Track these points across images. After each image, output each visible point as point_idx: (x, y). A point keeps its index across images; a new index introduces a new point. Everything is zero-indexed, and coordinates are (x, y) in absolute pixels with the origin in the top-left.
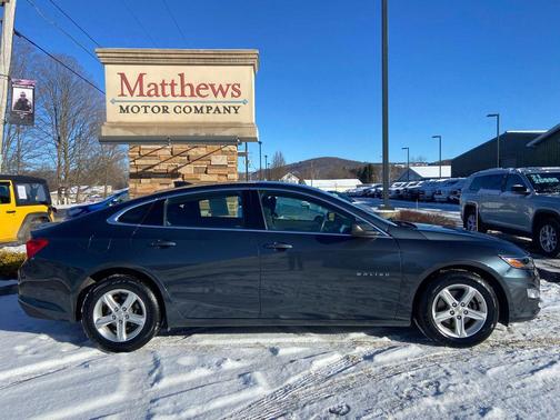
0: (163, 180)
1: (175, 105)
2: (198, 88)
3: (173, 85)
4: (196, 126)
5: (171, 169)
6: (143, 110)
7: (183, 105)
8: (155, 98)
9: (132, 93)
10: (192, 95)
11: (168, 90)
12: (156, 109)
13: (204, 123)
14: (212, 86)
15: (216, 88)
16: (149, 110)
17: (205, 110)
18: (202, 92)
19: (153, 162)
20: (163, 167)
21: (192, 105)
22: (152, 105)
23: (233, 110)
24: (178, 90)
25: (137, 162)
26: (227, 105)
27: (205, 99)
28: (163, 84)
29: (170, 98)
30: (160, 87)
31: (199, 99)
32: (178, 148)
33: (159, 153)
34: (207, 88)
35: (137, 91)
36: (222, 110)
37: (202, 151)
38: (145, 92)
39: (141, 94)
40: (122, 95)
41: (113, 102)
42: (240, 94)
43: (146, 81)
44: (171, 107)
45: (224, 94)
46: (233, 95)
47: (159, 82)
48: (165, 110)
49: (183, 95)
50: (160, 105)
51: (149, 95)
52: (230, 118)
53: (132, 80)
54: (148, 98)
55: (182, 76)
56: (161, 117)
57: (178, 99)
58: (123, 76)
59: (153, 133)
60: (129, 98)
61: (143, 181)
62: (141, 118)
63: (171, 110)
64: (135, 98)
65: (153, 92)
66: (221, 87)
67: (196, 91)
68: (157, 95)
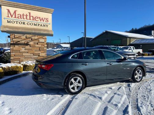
0: (23, 46)
1: (27, 22)
3: (26, 16)
5: (26, 43)
6: (16, 22)
7: (30, 23)
8: (20, 19)
9: (12, 16)
10: (33, 20)
12: (21, 23)
13: (37, 29)
16: (18, 23)
17: (37, 25)
18: (36, 19)
19: (20, 40)
20: (23, 42)
22: (19, 21)
24: (28, 17)
25: (13, 40)
26: (44, 24)
27: (37, 22)
28: (23, 15)
29: (26, 20)
30: (22, 16)
31: (35, 21)
32: (28, 36)
33: (22, 37)
34: (38, 18)
36: (43, 26)
37: (36, 37)
38: (17, 17)
40: (8, 17)
42: (48, 21)
43: (17, 13)
45: (43, 21)
46: (46, 21)
47: (22, 14)
48: (24, 23)
52: (45, 28)
53: (12, 12)
54: (18, 19)
55: (30, 13)
56: (22, 26)
59: (20, 30)
60: (11, 18)
61: (16, 46)
62: (15, 25)
63: (26, 23)
64: (13, 18)
65: (19, 17)
66: (42, 19)
67: (34, 19)
68: (21, 18)
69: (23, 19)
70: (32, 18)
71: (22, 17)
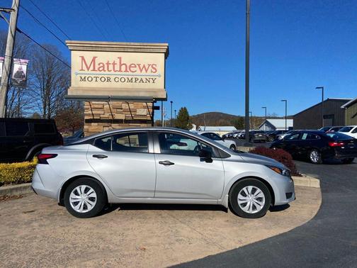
1: (115, 76)
2: (130, 67)
3: (114, 64)
4: (128, 90)
6: (94, 79)
7: (120, 77)
8: (102, 72)
9: (88, 69)
10: (126, 71)
11: (111, 67)
12: (103, 79)
13: (133, 89)
14: (139, 65)
15: (141, 66)
16: (98, 79)
17: (134, 80)
18: (132, 69)
19: (100, 112)
20: (106, 116)
21: (126, 77)
22: (100, 76)
23: (151, 81)
25: (90, 112)
26: (148, 78)
27: (134, 74)
28: (108, 64)
29: (112, 72)
30: (106, 66)
31: (130, 73)
32: (116, 103)
34: (135, 67)
35: (92, 68)
36: (144, 80)
37: (131, 106)
38: (96, 69)
39: (94, 70)
40: (82, 70)
41: (76, 74)
42: (156, 71)
43: (97, 62)
44: (112, 78)
45: (146, 71)
46: (152, 71)
47: (105, 62)
48: (109, 80)
49: (120, 71)
50: (106, 76)
51: (99, 70)
52: (150, 86)
53: (89, 61)
54: (98, 72)
55: (120, 58)
56: (106, 84)
57: (117, 73)
58: (83, 58)
60: (86, 71)
62: (93, 84)
63: (112, 80)
64: (90, 72)
65: (101, 69)
66: (144, 66)
69: (107, 72)
70: (123, 67)
71: (106, 69)
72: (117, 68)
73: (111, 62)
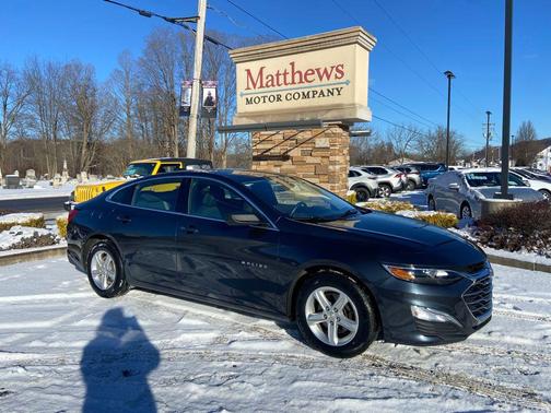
0: (276, 162)
1: (286, 92)
2: (306, 74)
3: (285, 74)
4: (302, 111)
5: (283, 152)
6: (262, 100)
7: (293, 92)
8: (271, 88)
9: (254, 85)
10: (301, 82)
11: (281, 78)
12: (272, 99)
13: (309, 108)
14: (318, 70)
15: (322, 72)
16: (267, 99)
17: (311, 95)
18: (309, 78)
19: (269, 146)
20: (277, 151)
21: (300, 91)
22: (269, 95)
23: (336, 92)
25: (258, 147)
26: (330, 88)
27: (311, 84)
28: (278, 75)
29: (283, 86)
30: (275, 78)
32: (288, 132)
33: (273, 138)
34: (313, 73)
35: (258, 85)
36: (326, 93)
37: (307, 135)
38: (264, 84)
39: (261, 86)
40: (248, 89)
41: (242, 95)
42: (343, 74)
43: (265, 74)
44: (283, 94)
45: (328, 77)
46: (336, 77)
47: (274, 73)
48: (279, 99)
49: (293, 83)
50: (275, 94)
51: (267, 86)
53: (255, 74)
54: (266, 89)
55: (292, 64)
56: (276, 105)
57: (289, 86)
58: (248, 71)
59: (268, 120)
60: (253, 90)
61: (262, 163)
62: (261, 107)
63: (283, 98)
64: (257, 90)
65: (270, 84)
66: (326, 71)
67: (304, 77)
68: (273, 85)
69: (277, 87)
70: (297, 76)
71: (275, 83)
72: (289, 79)
73: (282, 72)
